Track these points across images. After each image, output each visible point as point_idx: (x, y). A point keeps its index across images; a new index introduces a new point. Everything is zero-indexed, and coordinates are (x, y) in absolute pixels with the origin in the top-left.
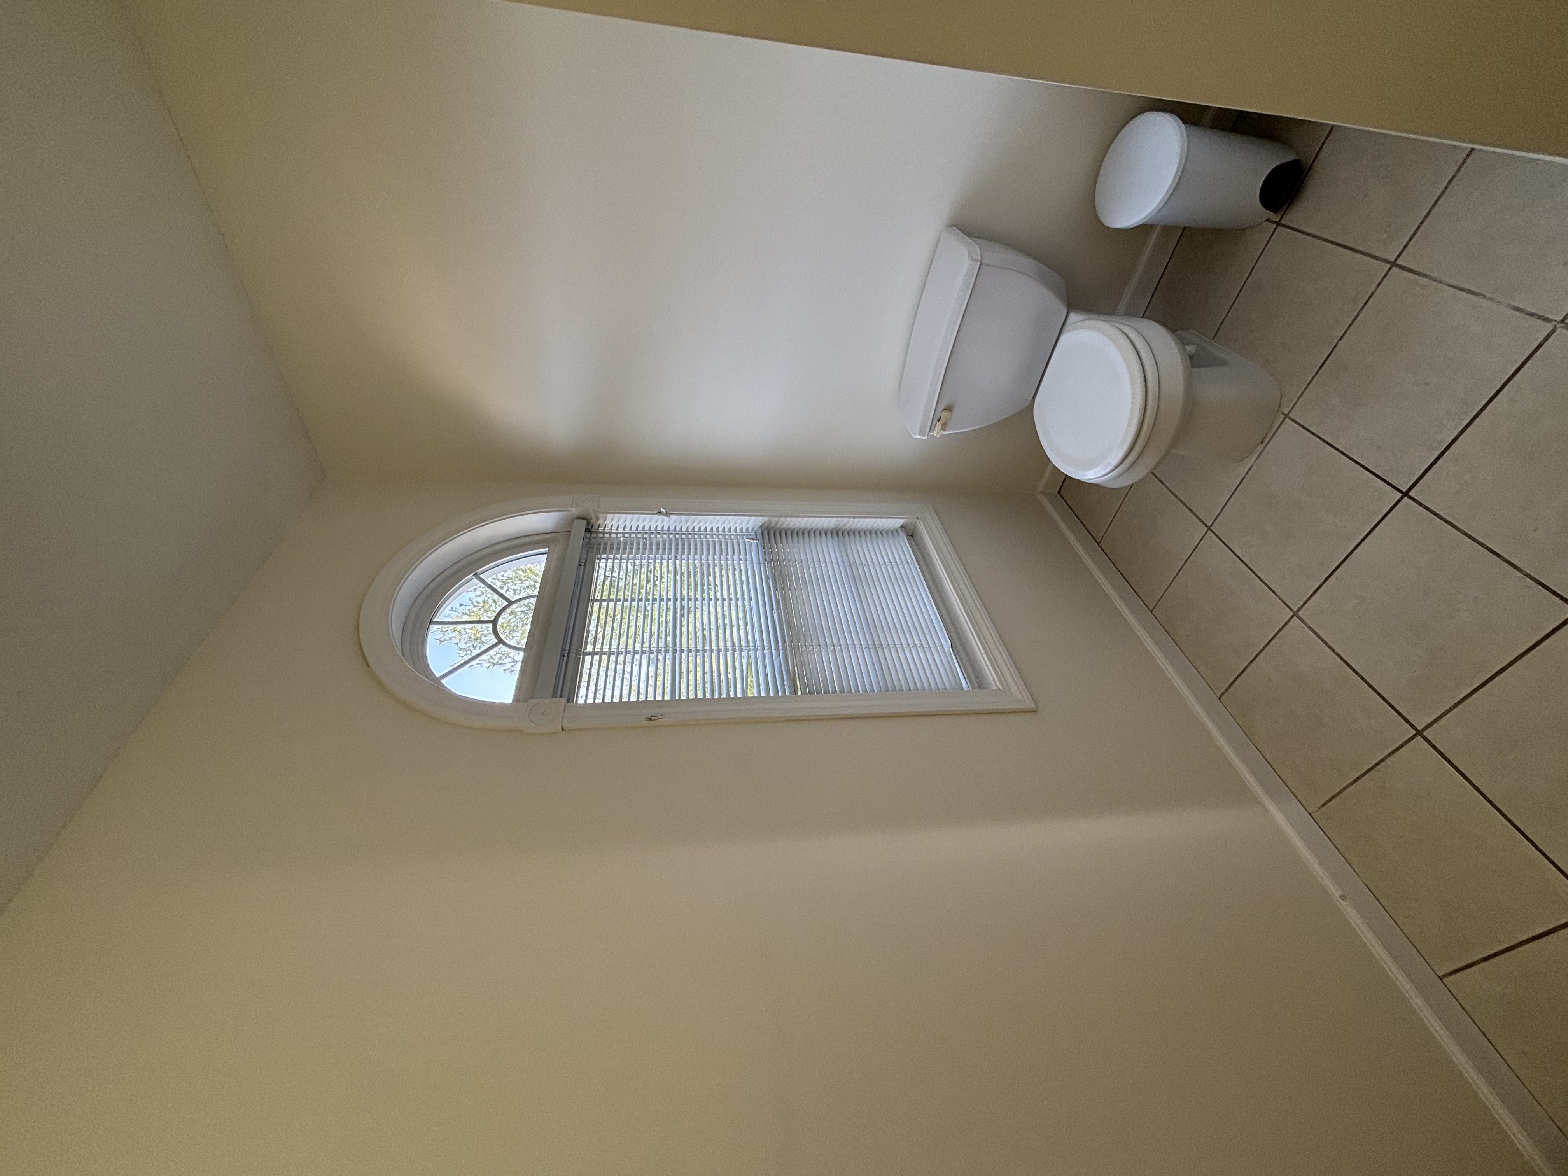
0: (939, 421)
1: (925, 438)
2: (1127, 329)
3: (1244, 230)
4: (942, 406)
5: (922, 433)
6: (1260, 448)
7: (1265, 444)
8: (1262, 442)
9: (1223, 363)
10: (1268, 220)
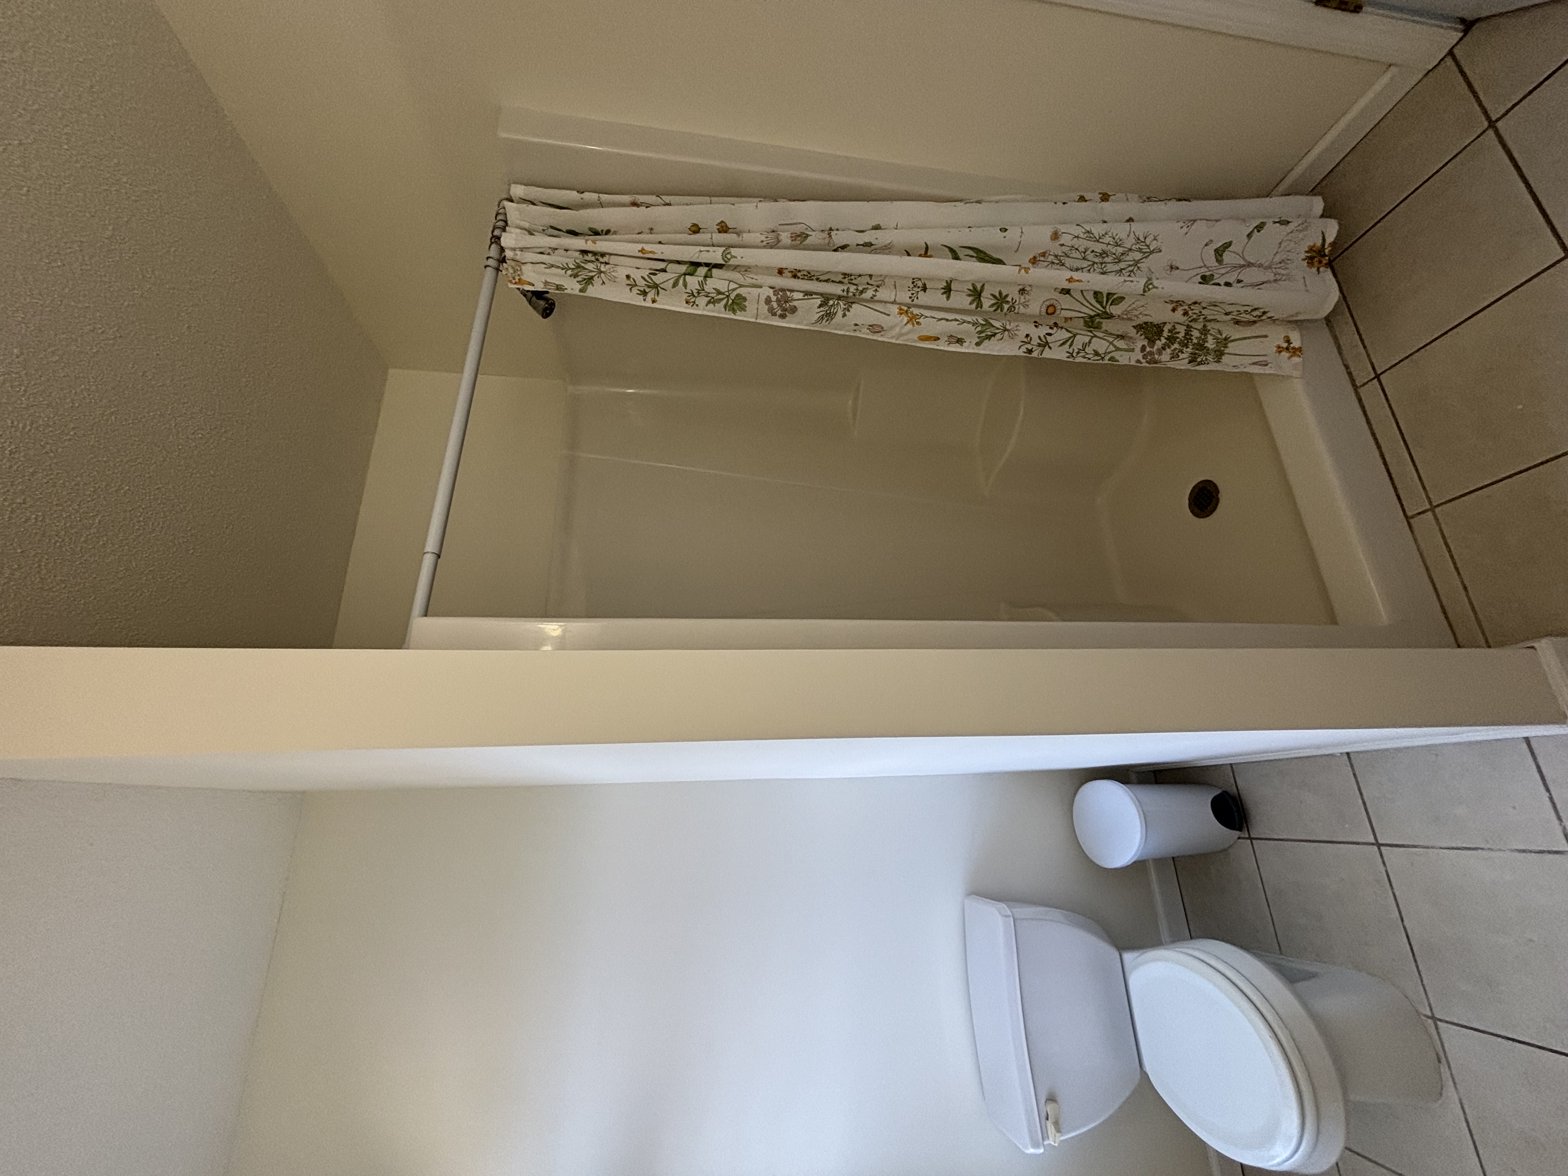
0: (1047, 1119)
1: (1042, 1151)
2: (1196, 953)
3: (1225, 850)
4: (1043, 1101)
5: (1036, 1145)
6: (1444, 1069)
7: (1443, 1060)
8: (1439, 1061)
9: (1313, 976)
10: (1239, 838)
